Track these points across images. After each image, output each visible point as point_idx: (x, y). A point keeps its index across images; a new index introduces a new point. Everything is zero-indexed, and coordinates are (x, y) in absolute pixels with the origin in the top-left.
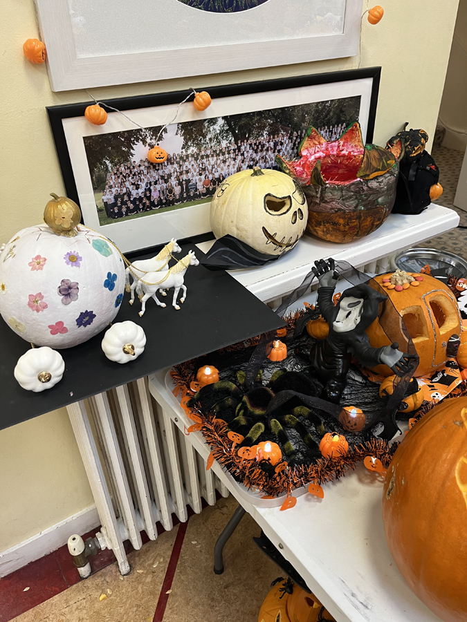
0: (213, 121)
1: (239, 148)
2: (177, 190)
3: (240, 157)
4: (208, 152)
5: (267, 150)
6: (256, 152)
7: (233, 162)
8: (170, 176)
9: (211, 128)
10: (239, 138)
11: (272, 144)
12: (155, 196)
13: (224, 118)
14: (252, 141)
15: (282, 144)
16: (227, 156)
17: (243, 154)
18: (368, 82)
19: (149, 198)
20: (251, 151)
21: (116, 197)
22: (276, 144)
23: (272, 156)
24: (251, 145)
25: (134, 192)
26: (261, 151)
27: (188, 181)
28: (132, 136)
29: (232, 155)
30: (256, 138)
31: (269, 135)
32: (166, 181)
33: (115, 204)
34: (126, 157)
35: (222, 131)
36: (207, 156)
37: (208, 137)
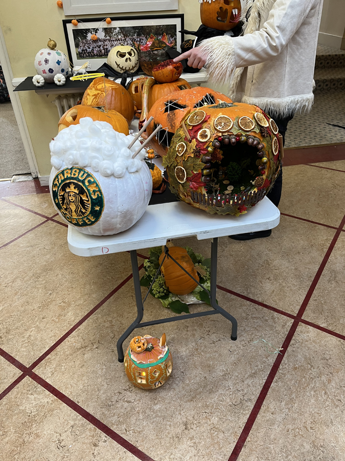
0: (115, 28)
1: (125, 39)
2: (103, 51)
4: (114, 39)
5: (137, 41)
8: (100, 46)
9: (114, 31)
10: (125, 36)
11: (139, 39)
12: (95, 52)
13: (119, 28)
14: (130, 37)
16: (121, 41)
17: (127, 42)
18: (180, 19)
19: (93, 53)
20: (130, 41)
21: (82, 50)
22: (140, 40)
24: (130, 39)
25: (88, 50)
26: (134, 41)
27: (107, 49)
28: (87, 31)
29: (123, 42)
30: (132, 36)
31: (137, 36)
32: (99, 48)
33: (82, 53)
34: (86, 37)
35: (118, 32)
36: (114, 41)
37: (113, 34)
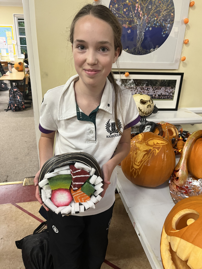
1: (136, 88)
3: (136, 90)
4: (128, 87)
6: (141, 90)
7: (134, 91)
9: (129, 81)
10: (137, 85)
11: (146, 88)
13: (133, 80)
14: (140, 86)
15: (149, 89)
16: (133, 89)
17: (137, 90)
20: (140, 89)
23: (146, 91)
24: (140, 88)
26: (143, 90)
29: (134, 89)
30: (142, 86)
31: (146, 86)
35: (132, 83)
37: (128, 84)
